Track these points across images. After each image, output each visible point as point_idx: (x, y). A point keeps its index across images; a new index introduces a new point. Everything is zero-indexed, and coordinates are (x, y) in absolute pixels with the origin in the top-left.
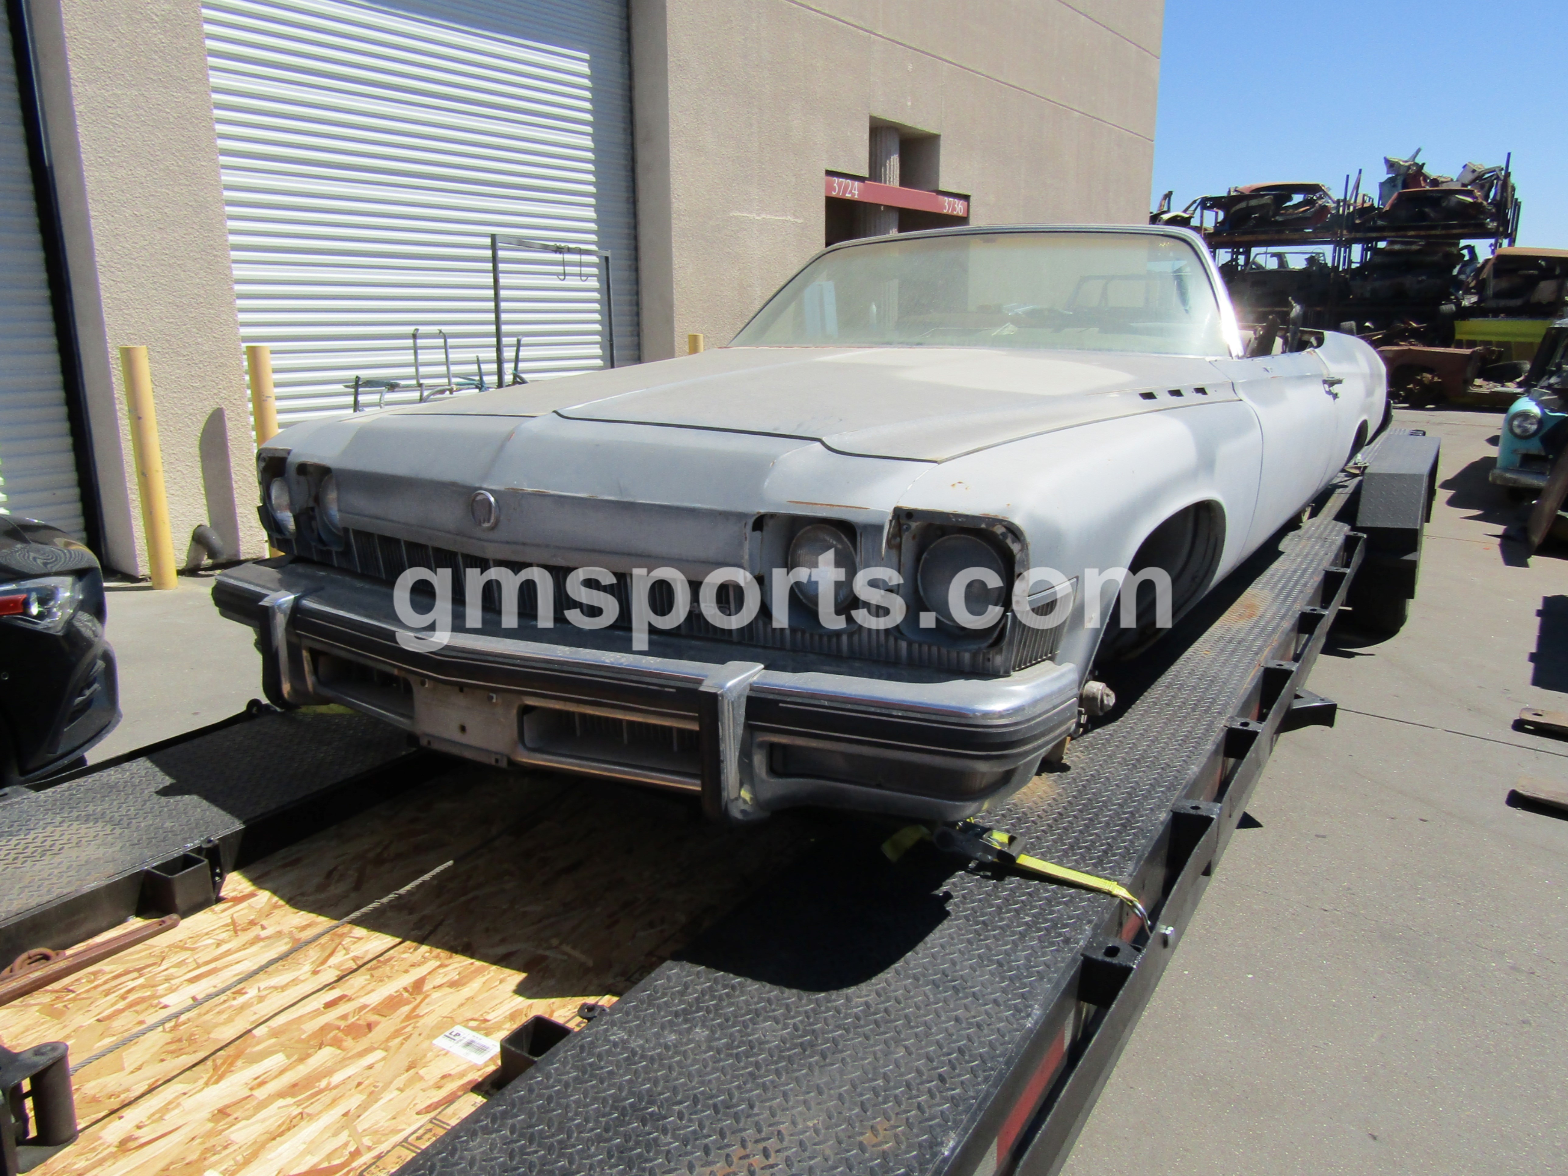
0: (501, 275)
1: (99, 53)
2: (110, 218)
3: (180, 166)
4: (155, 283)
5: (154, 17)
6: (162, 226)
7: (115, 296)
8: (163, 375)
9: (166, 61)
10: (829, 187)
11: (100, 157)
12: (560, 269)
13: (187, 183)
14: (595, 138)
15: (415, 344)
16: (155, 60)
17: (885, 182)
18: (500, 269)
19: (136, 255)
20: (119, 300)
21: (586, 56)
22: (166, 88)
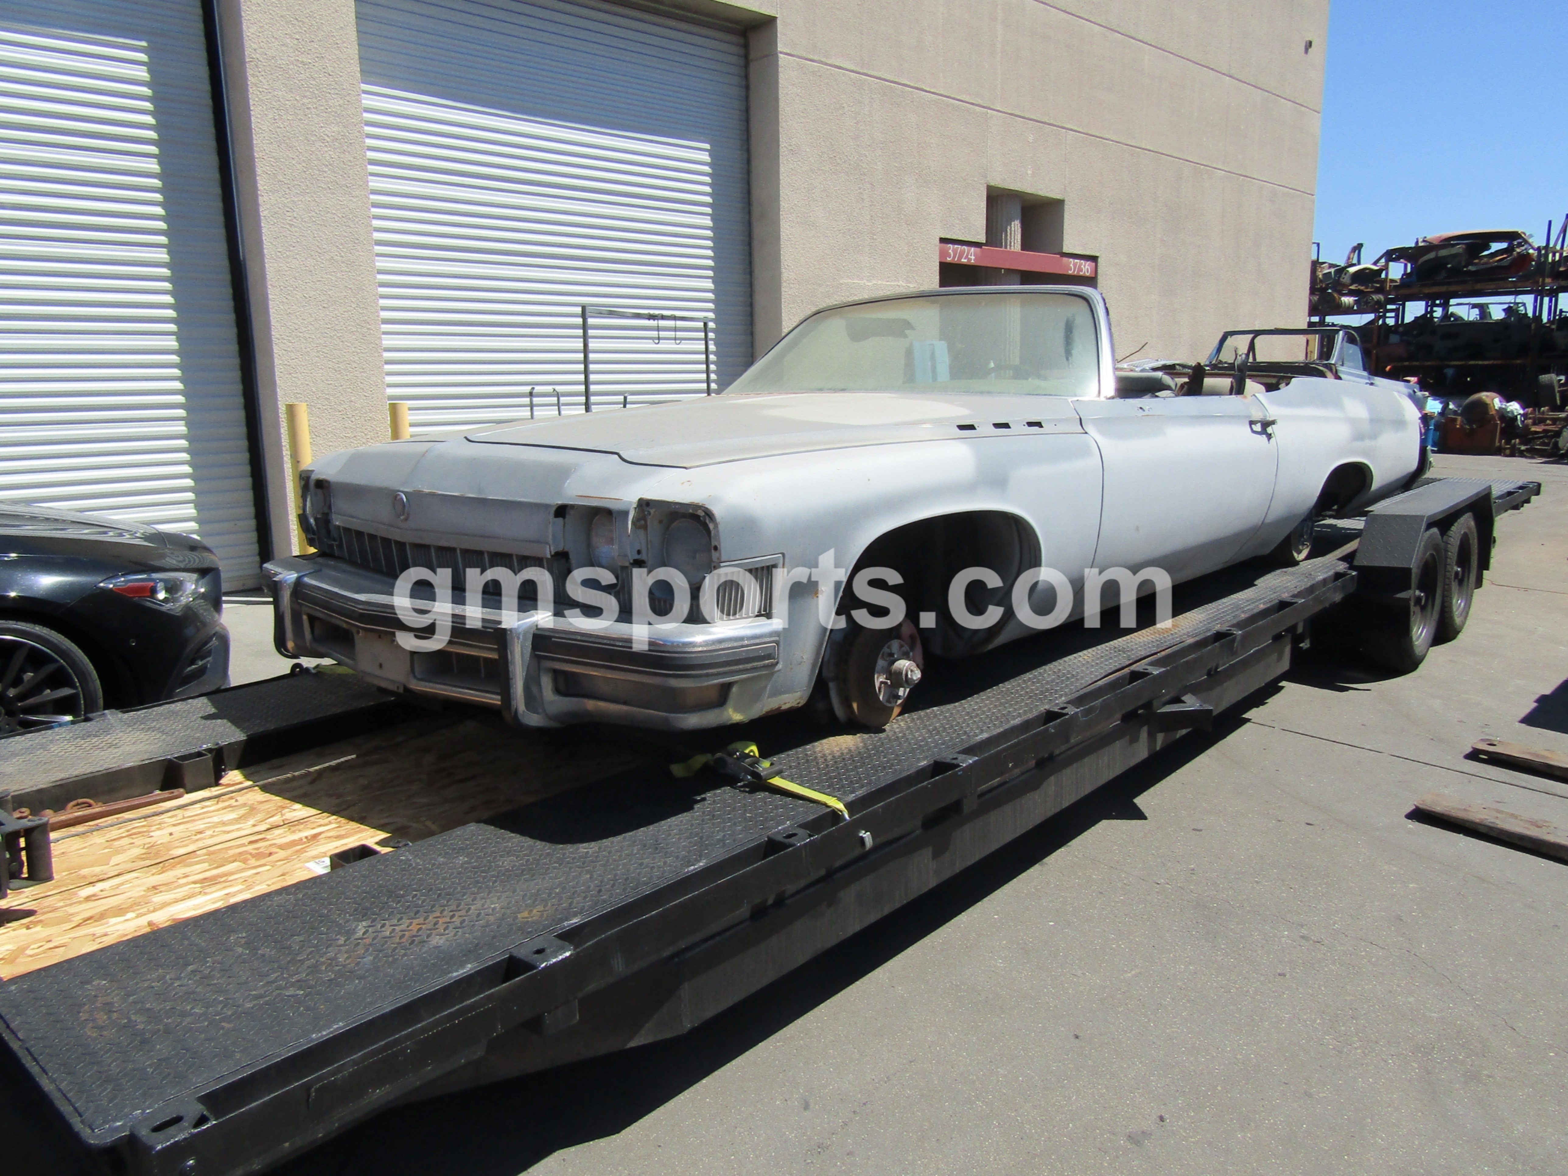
0: (590, 340)
1: (281, 169)
2: (285, 300)
3: (342, 257)
4: (318, 352)
5: (326, 138)
6: (325, 305)
7: (286, 362)
8: (322, 427)
9: (334, 172)
10: (943, 254)
11: (279, 252)
12: (655, 334)
13: (348, 270)
14: (714, 218)
15: (531, 401)
16: (325, 172)
17: (1006, 247)
18: (589, 334)
19: (305, 329)
20: (289, 365)
21: (708, 146)
22: (333, 193)
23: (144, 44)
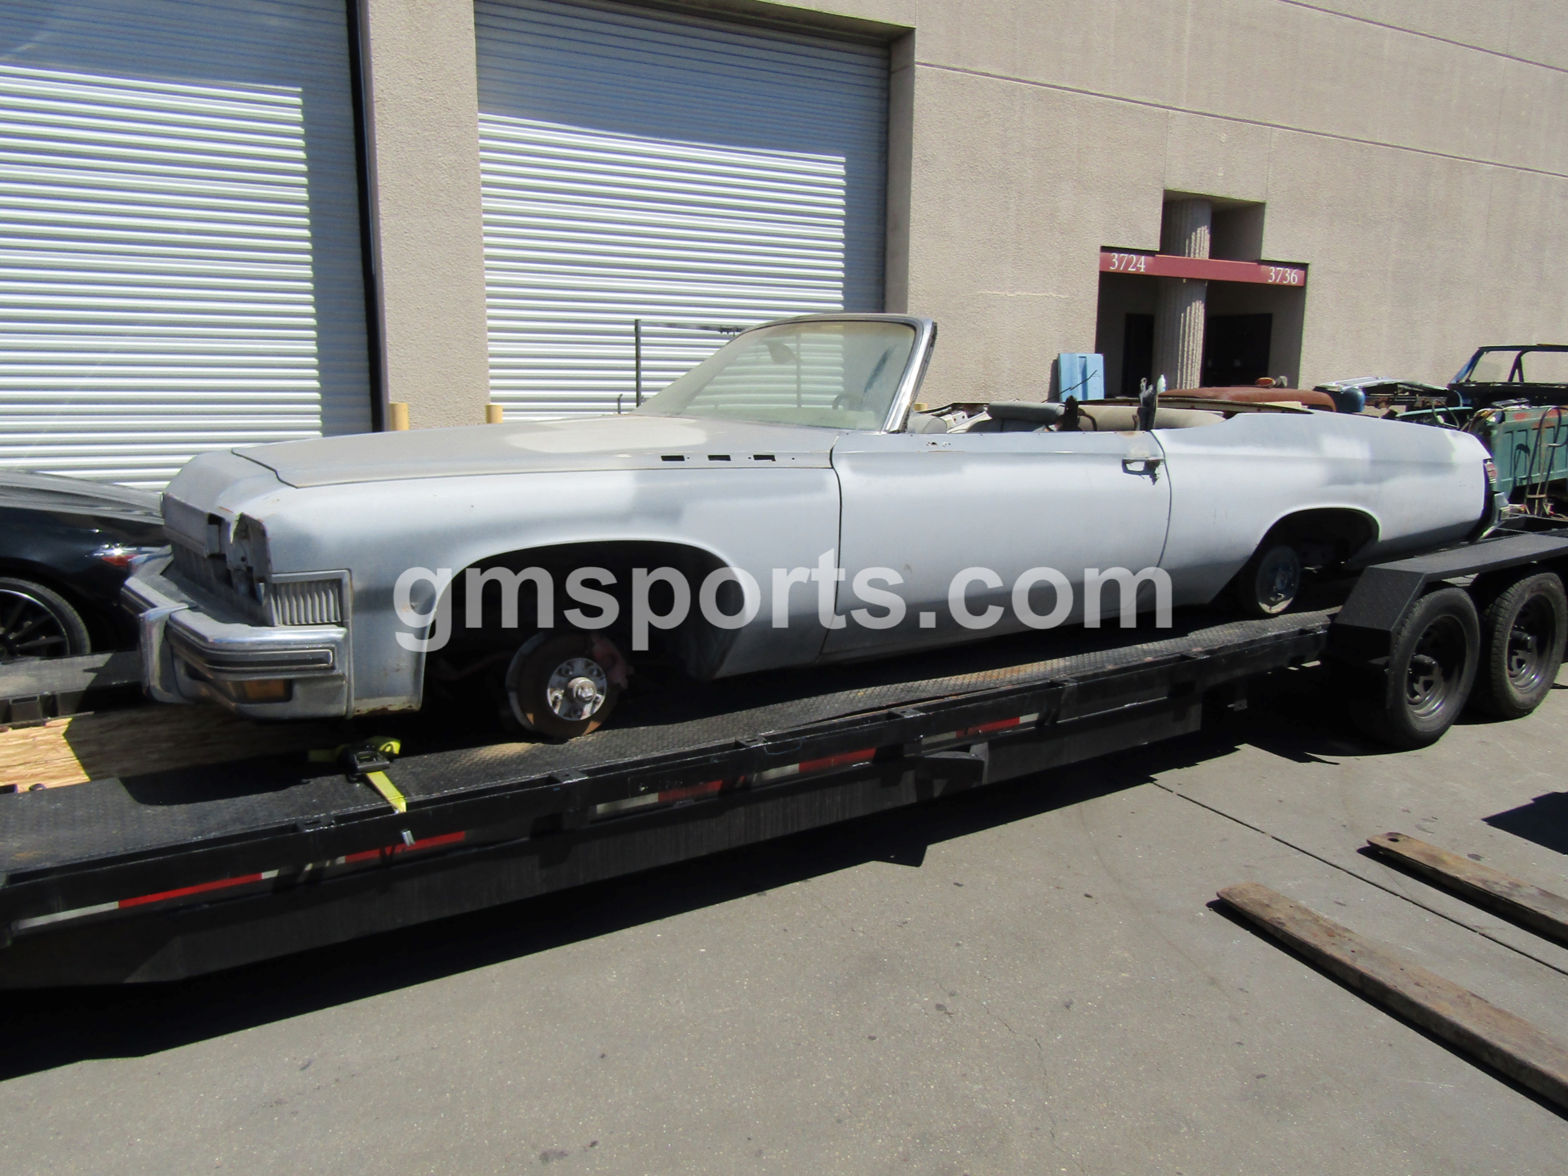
0: (642, 347)
1: (401, 195)
2: (399, 311)
3: (454, 272)
4: (427, 357)
5: (443, 165)
6: (436, 316)
7: (398, 366)
9: (450, 196)
10: (1104, 262)
11: (396, 268)
13: (458, 284)
16: (441, 196)
17: (1189, 255)
18: (642, 342)
19: (416, 337)
20: (401, 369)
21: (842, 159)
22: (448, 216)
23: (299, 90)
